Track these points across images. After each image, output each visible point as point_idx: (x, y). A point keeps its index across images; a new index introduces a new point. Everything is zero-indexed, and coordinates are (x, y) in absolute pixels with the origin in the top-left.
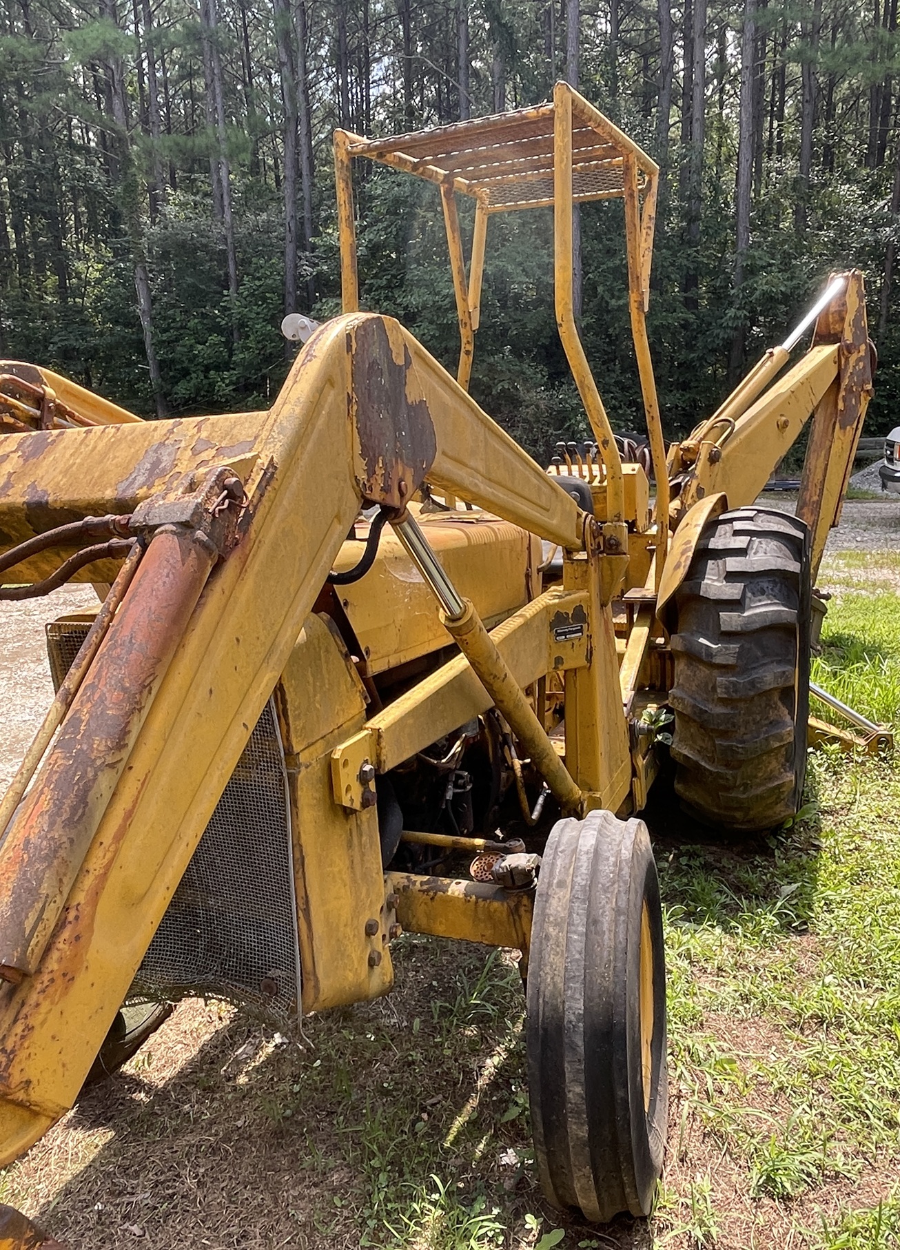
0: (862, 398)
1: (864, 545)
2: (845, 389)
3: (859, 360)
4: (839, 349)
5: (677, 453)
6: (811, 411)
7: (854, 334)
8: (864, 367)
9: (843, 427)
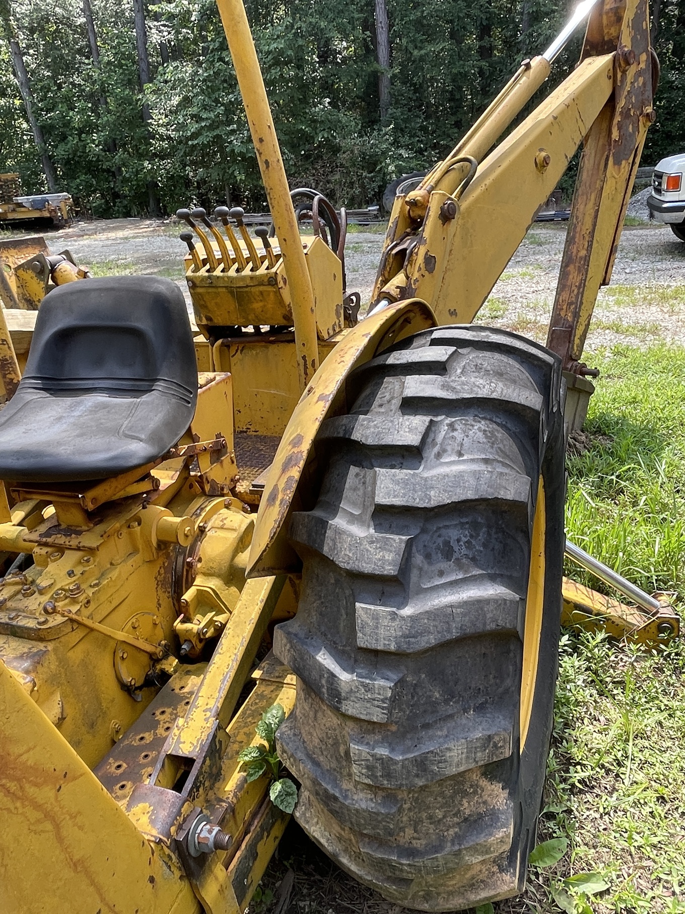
0: (641, 124)
1: (632, 277)
2: (621, 113)
3: (639, 74)
4: (614, 57)
5: (402, 208)
6: (578, 143)
7: (633, 40)
8: (644, 84)
9: (617, 163)
